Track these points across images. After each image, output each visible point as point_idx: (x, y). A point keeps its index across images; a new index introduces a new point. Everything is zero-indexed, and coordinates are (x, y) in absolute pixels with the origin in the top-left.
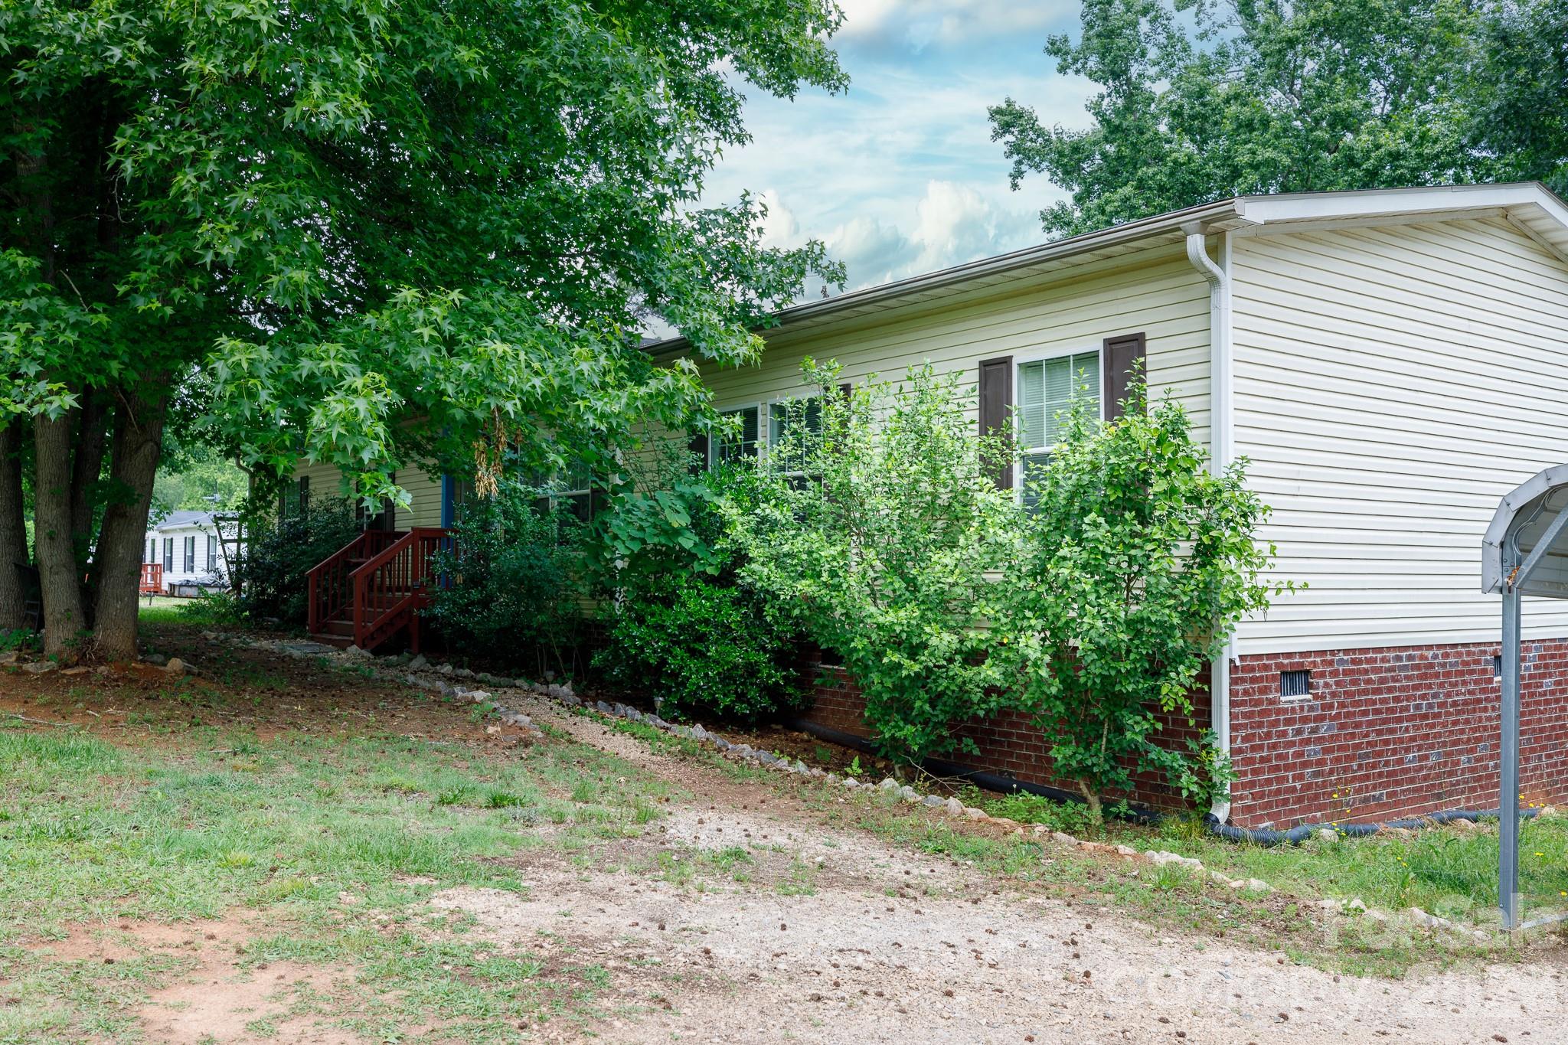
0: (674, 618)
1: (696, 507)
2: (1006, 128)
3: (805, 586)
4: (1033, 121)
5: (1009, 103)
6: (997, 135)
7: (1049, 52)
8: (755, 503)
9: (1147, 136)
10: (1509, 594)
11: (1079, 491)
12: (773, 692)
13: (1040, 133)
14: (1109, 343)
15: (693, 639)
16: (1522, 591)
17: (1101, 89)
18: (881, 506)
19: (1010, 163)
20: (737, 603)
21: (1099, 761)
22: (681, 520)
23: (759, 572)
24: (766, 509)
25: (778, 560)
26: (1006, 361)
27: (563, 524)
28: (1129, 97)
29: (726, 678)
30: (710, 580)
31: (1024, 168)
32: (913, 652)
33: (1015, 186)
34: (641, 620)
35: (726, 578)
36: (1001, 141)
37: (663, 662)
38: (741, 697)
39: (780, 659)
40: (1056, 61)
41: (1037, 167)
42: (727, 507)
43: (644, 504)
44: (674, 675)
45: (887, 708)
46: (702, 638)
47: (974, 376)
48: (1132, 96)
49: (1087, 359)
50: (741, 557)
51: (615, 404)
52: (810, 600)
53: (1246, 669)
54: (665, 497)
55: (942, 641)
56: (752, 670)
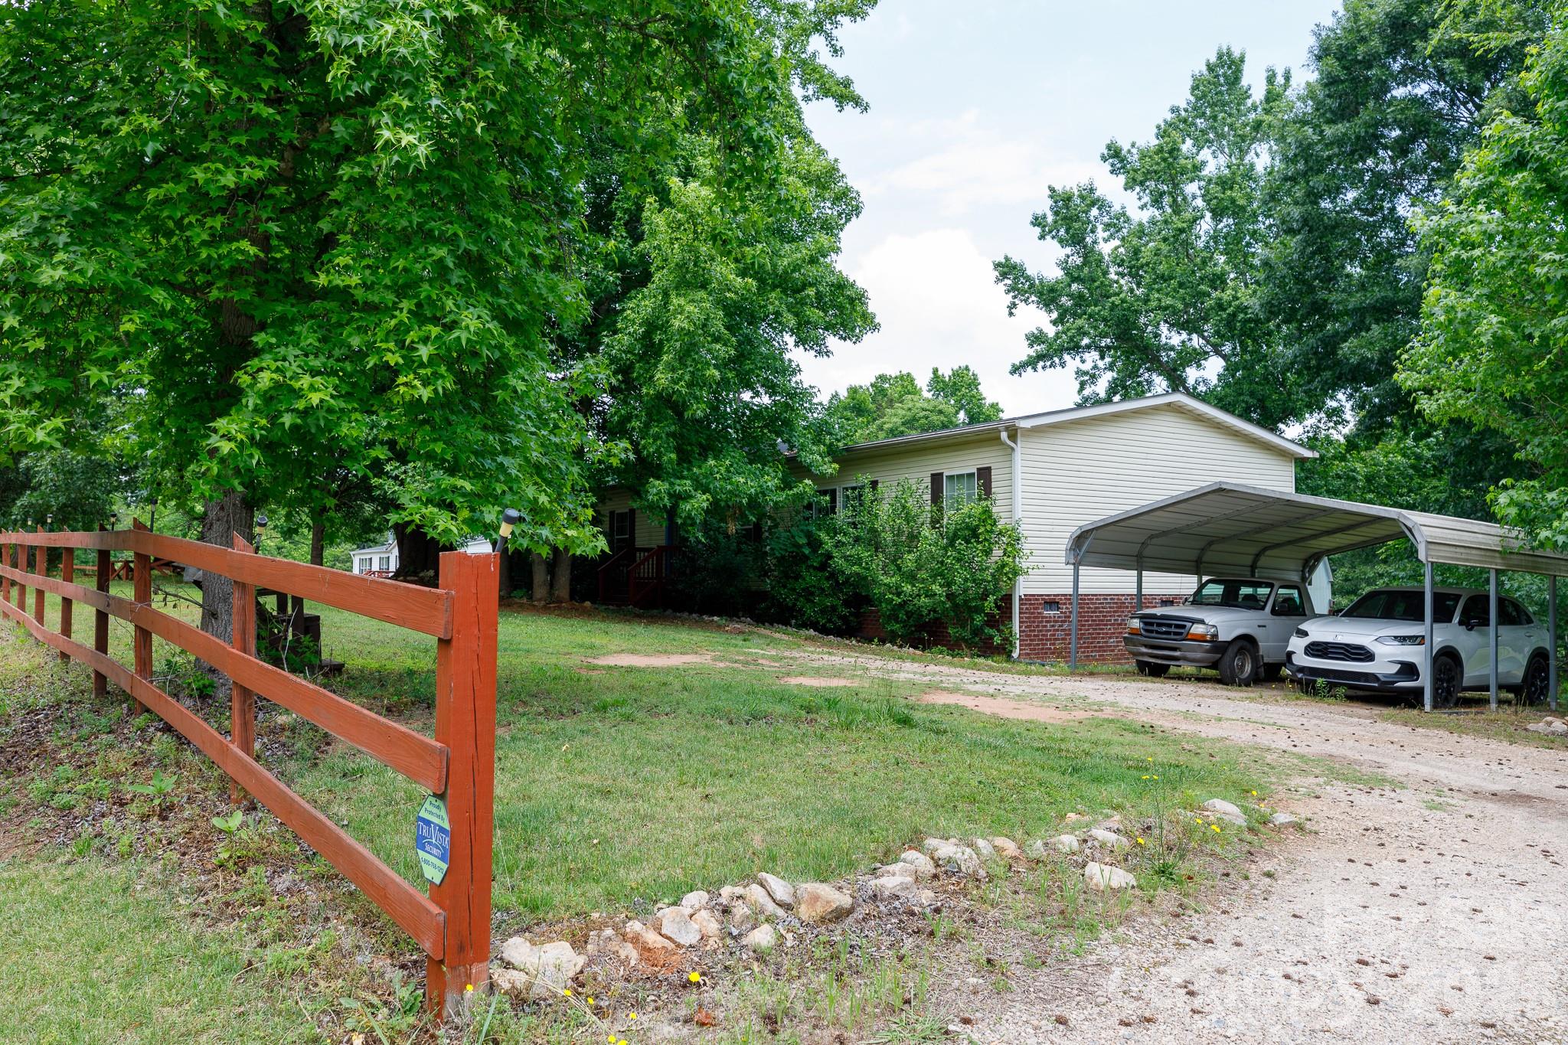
0: (800, 585)
1: (809, 535)
2: (1004, 275)
3: (855, 568)
4: (1023, 271)
5: (1007, 259)
6: (998, 281)
7: (1034, 224)
8: (836, 534)
9: (1097, 284)
10: (1077, 565)
11: (956, 530)
12: (843, 618)
13: (1028, 278)
14: (979, 470)
15: (808, 594)
16: (1080, 564)
17: (1068, 250)
18: (888, 537)
19: (1009, 298)
20: (828, 579)
21: (967, 634)
22: (803, 541)
23: (838, 562)
24: (839, 537)
25: (846, 558)
26: (941, 474)
27: (739, 543)
28: (1085, 257)
29: (823, 611)
30: (815, 568)
31: (1017, 301)
32: (898, 595)
33: (1011, 314)
34: (784, 587)
35: (823, 566)
36: (1001, 285)
37: (795, 605)
38: (830, 621)
39: (847, 603)
40: (1038, 230)
41: (1026, 301)
42: (823, 536)
43: (784, 534)
44: (801, 610)
45: (889, 617)
46: (812, 594)
47: (929, 480)
48: (1089, 256)
49: (971, 475)
50: (829, 556)
51: (781, 497)
52: (858, 574)
53: (1027, 600)
54: (794, 530)
55: (907, 588)
56: (834, 608)
